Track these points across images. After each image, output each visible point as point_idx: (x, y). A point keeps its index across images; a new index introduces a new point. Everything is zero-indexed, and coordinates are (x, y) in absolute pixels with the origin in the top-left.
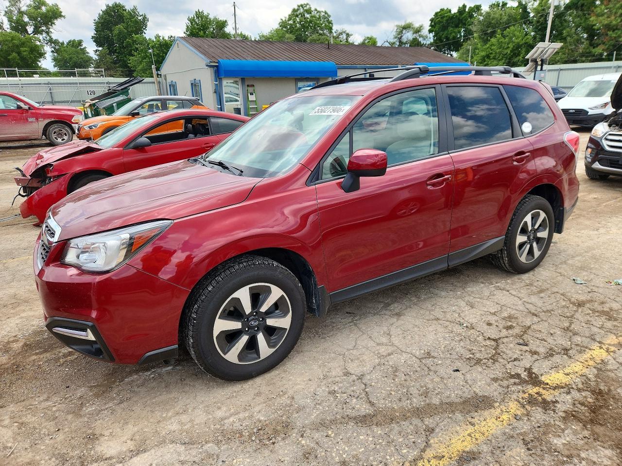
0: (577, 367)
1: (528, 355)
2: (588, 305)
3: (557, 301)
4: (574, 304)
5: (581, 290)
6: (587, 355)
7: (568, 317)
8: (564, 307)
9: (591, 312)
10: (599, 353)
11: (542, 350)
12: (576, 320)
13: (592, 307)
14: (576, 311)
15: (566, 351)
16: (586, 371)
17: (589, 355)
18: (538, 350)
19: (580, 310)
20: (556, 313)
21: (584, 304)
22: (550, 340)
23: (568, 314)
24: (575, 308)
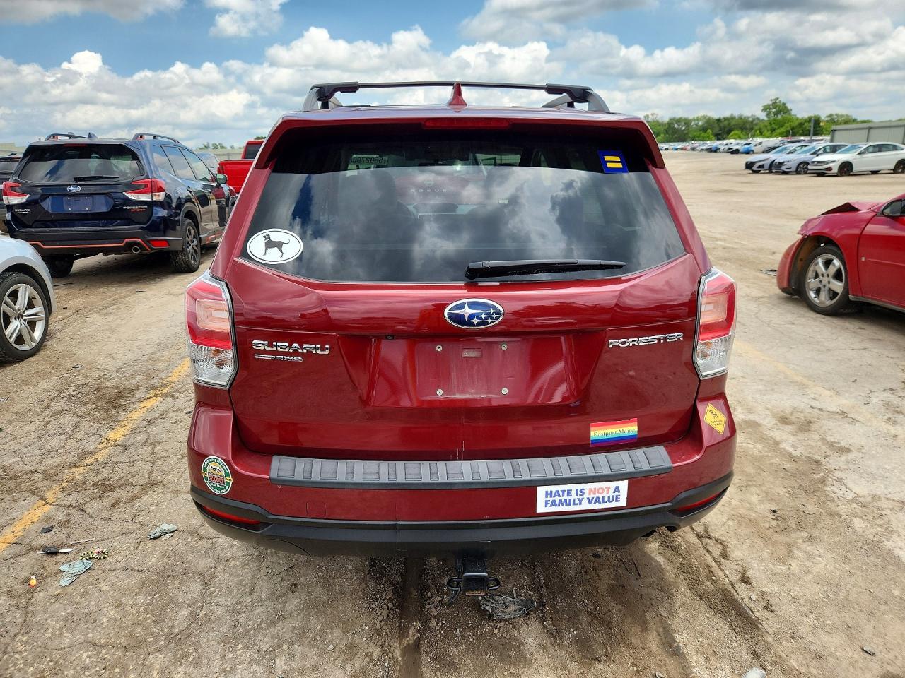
0: (135, 415)
1: (181, 406)
2: (137, 489)
3: (181, 477)
4: (157, 483)
5: (152, 511)
6: (129, 426)
7: (159, 459)
8: (169, 472)
9: (131, 480)
10: (118, 435)
11: (172, 414)
12: (148, 459)
13: (130, 488)
14: (151, 473)
15: (150, 422)
16: (128, 415)
17: (127, 428)
18: (176, 413)
19: (146, 476)
20: (176, 458)
21: (143, 489)
22: (168, 425)
23: (160, 462)
24: (153, 477)
